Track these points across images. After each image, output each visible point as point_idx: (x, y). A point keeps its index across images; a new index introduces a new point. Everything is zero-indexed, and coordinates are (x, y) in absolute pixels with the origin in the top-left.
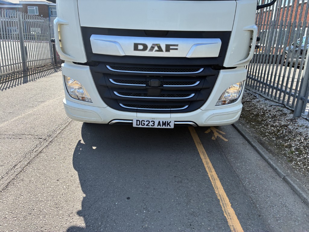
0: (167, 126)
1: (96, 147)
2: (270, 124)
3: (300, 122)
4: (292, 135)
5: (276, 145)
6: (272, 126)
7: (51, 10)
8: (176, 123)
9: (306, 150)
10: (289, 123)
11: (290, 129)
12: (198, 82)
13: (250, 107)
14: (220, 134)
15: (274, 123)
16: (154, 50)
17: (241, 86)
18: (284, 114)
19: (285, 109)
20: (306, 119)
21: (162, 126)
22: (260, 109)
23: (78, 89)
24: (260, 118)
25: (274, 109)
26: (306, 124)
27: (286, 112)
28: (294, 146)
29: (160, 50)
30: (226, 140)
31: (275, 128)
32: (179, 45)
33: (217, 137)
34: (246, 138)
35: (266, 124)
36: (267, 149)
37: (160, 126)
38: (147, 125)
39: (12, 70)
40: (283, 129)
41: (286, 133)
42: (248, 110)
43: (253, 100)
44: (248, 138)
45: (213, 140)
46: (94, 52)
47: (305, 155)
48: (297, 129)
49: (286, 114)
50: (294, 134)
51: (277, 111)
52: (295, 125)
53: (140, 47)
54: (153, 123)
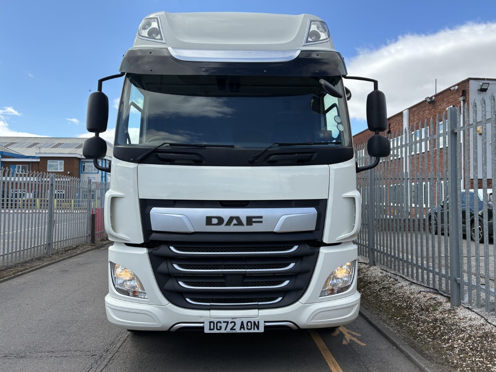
3: (462, 313)
4: (453, 333)
7: (83, 164)
10: (446, 315)
14: (353, 336)
18: (438, 303)
19: (439, 297)
20: (468, 308)
25: (424, 296)
26: (469, 316)
27: (441, 300)
28: (457, 348)
30: (364, 345)
33: (351, 340)
36: (422, 354)
39: (31, 256)
44: (394, 341)
45: (345, 345)
47: (472, 358)
50: (454, 331)
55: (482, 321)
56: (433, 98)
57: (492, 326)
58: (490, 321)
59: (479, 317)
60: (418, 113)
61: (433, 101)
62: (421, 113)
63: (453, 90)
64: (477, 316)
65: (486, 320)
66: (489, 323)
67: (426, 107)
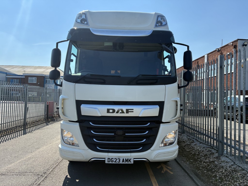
0: (129, 162)
1: (78, 180)
2: (203, 161)
3: (223, 159)
4: (217, 168)
5: (207, 176)
6: (205, 162)
7: (46, 80)
8: (135, 160)
9: (226, 178)
10: (215, 160)
11: (216, 164)
12: (147, 132)
13: (190, 148)
14: (168, 168)
15: (206, 160)
16: (119, 112)
17: (175, 133)
18: (212, 153)
19: (213, 150)
20: (226, 156)
21: (126, 162)
22: (197, 150)
23: (70, 138)
24: (196, 157)
25: (206, 150)
26: (226, 160)
27: (214, 152)
28: (218, 176)
29: (123, 112)
30: (172, 173)
31: (206, 164)
32: (134, 110)
33: (166, 171)
34: (186, 171)
35: (200, 161)
36: (200, 179)
37: (124, 162)
38: (115, 162)
39: (15, 125)
40: (211, 164)
41: (213, 167)
42: (188, 151)
43: (191, 144)
44: (188, 172)
45: (163, 173)
46: (82, 114)
47: (225, 182)
48: (220, 163)
49: (213, 153)
50: (218, 167)
51: (208, 151)
52: (219, 161)
53: (111, 111)
54: (119, 160)
55: (232, 163)
56: (220, 49)
57: (237, 166)
58: (236, 163)
59: (231, 161)
60: (212, 56)
61: (220, 51)
62: (214, 56)
63: (230, 45)
64: (230, 160)
65: (234, 163)
66: (236, 164)
67: (216, 53)
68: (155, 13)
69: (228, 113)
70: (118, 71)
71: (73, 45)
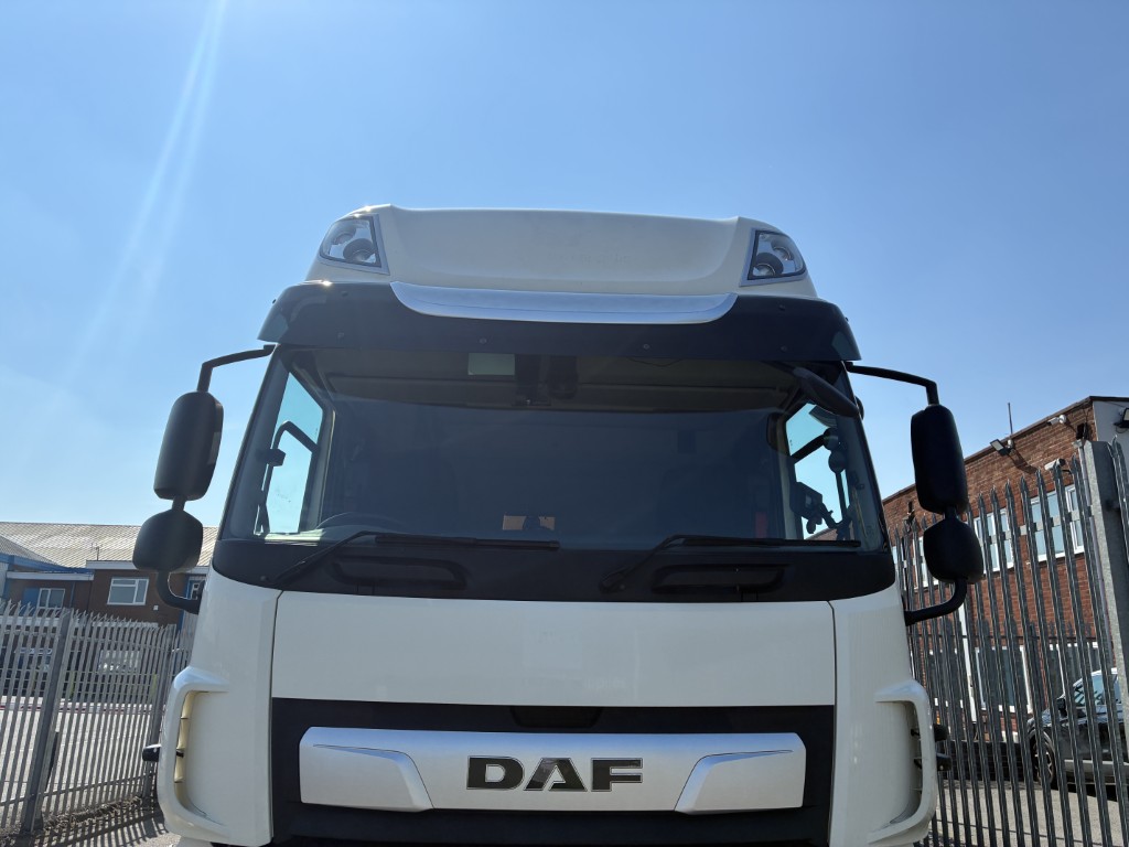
7: (193, 589)
16: (549, 784)
29: (572, 782)
32: (644, 764)
46: (306, 798)
53: (495, 773)
56: (1009, 442)
60: (977, 477)
61: (1009, 450)
62: (984, 477)
63: (1056, 425)
67: (993, 463)
68: (740, 219)
69: (1105, 763)
70: (542, 519)
71: (291, 379)
